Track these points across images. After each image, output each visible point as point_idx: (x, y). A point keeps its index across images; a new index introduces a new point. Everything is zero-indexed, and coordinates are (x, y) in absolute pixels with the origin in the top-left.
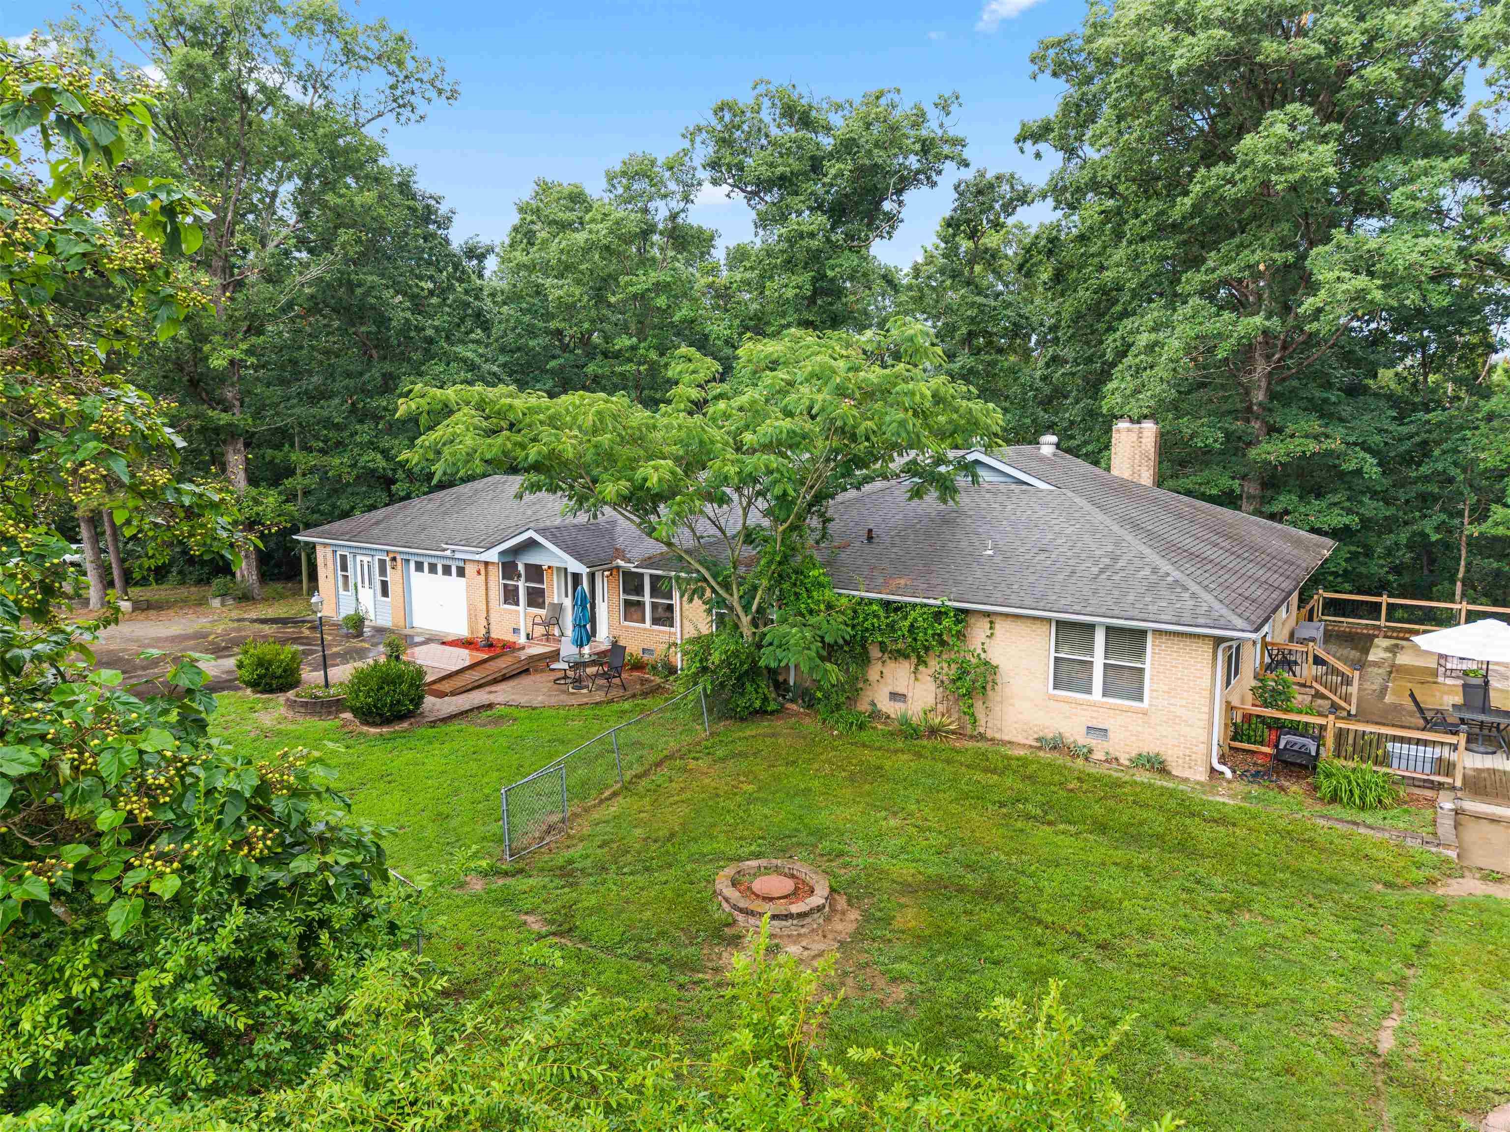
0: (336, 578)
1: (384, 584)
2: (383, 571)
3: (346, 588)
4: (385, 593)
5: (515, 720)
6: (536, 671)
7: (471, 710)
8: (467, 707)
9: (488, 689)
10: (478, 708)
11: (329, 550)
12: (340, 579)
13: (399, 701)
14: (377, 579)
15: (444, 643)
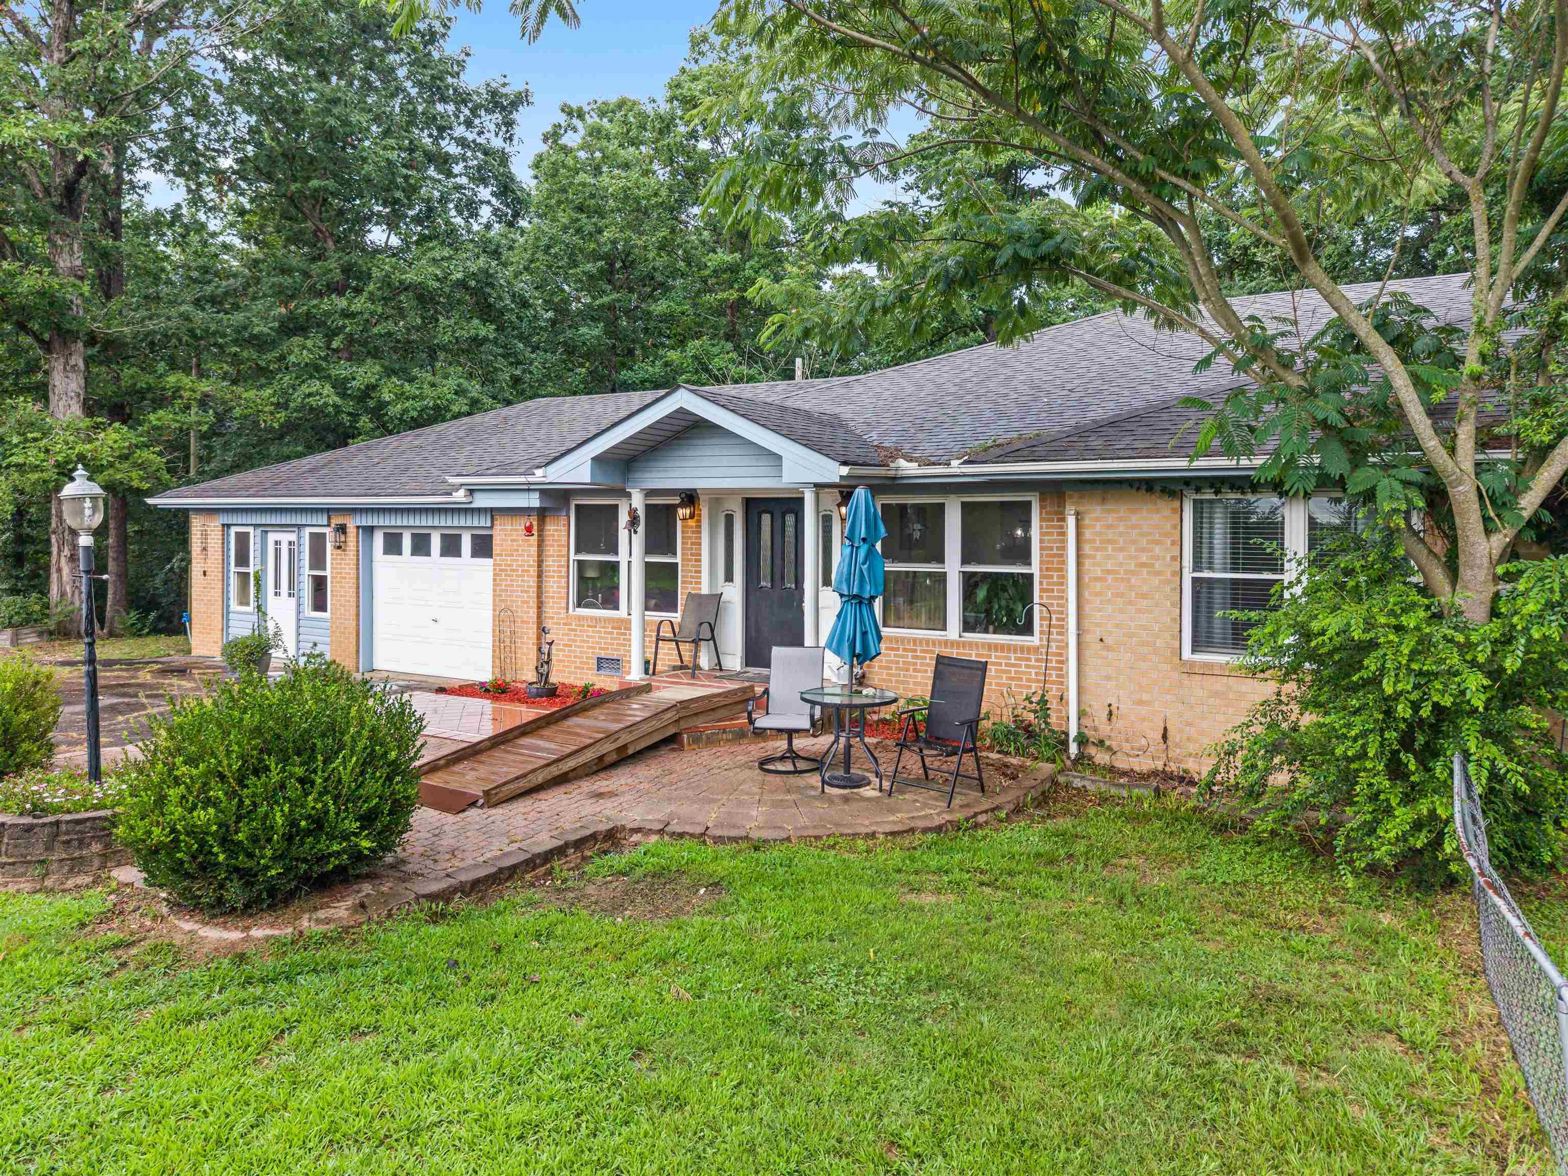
0: (225, 579)
1: (319, 584)
2: (318, 559)
3: (244, 601)
4: (320, 604)
5: (715, 886)
6: (696, 741)
7: (560, 851)
8: (545, 842)
9: (588, 785)
10: (579, 844)
11: (215, 524)
12: (234, 581)
13: (318, 823)
14: (306, 572)
15: (441, 690)
